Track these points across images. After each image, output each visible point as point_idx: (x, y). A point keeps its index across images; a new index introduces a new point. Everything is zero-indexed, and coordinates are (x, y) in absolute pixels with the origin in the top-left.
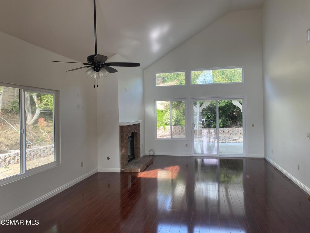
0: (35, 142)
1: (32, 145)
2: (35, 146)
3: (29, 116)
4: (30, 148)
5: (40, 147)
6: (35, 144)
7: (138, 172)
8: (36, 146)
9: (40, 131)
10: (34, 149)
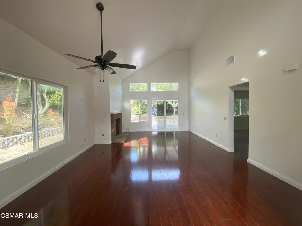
0: (45, 126)
1: (43, 128)
2: (45, 129)
3: (40, 108)
4: (41, 130)
5: (49, 129)
6: (45, 127)
7: (123, 143)
8: (47, 129)
9: (49, 118)
10: (44, 130)
